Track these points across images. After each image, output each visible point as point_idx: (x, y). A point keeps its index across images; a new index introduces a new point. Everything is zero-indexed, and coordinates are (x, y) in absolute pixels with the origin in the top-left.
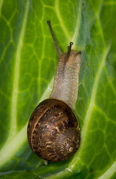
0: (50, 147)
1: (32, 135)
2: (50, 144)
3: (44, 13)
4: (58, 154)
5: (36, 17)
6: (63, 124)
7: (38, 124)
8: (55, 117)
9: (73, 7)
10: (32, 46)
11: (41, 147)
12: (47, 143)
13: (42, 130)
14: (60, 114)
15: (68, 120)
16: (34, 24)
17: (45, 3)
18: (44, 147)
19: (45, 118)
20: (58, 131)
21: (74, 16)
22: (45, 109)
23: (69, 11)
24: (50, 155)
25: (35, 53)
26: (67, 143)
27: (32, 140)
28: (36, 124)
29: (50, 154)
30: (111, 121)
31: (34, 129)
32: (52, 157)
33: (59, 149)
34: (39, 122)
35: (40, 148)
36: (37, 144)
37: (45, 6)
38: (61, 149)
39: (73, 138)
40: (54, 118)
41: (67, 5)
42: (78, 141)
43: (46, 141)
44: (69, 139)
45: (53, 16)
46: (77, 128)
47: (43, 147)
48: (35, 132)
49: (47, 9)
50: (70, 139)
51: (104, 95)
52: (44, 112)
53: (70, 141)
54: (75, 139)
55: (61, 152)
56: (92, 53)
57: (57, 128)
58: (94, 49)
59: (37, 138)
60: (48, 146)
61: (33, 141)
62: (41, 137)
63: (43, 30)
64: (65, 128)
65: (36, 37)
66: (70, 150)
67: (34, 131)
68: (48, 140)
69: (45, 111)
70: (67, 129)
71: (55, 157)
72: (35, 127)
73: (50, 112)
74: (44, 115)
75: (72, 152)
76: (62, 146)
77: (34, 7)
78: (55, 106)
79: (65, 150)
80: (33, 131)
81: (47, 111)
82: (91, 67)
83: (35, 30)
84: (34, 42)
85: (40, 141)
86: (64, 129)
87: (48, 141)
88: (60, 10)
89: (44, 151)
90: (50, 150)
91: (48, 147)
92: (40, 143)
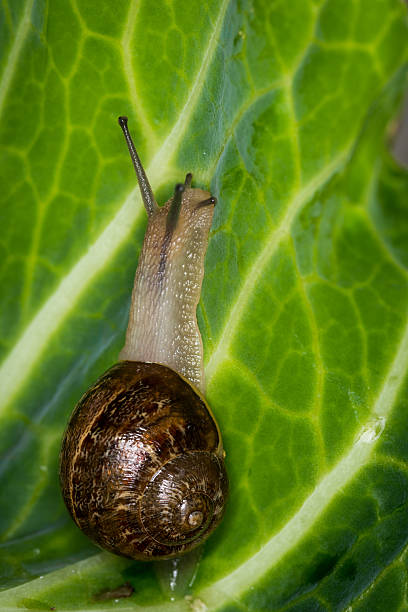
0: (126, 509)
1: (73, 471)
2: (126, 501)
3: (80, 55)
4: (153, 532)
5: (52, 65)
6: (171, 437)
7: (89, 436)
8: (144, 414)
9: (184, 45)
10: (23, 154)
11: (101, 511)
12: (118, 496)
13: (102, 454)
14: (160, 406)
15: (185, 427)
16: (42, 86)
17: (90, 26)
18: (109, 510)
19: (114, 416)
20: (155, 459)
21: (181, 73)
22: (114, 389)
23: (165, 57)
24: (130, 538)
25: (28, 178)
26: (180, 497)
27: (71, 488)
28: (83, 438)
29: (128, 533)
30: (277, 410)
31: (77, 454)
32: (135, 544)
33: (158, 516)
34: (93, 430)
35: (97, 514)
36: (88, 502)
37: (87, 33)
38: (164, 516)
39: (203, 483)
40: (143, 417)
41: (165, 37)
42: (220, 494)
43: (115, 492)
44: (187, 484)
45: (108, 67)
46: (217, 452)
47: (105, 510)
48: (81, 463)
49: (92, 44)
50: (191, 484)
51: (269, 328)
52: (111, 400)
53: (193, 491)
54: (211, 486)
55: (164, 526)
56: (244, 194)
57: (149, 449)
58: (254, 183)
59: (88, 482)
60: (121, 507)
61: (74, 491)
62: (98, 477)
63: (67, 107)
64: (175, 449)
65: (41, 127)
66: (193, 520)
67: (79, 459)
68: (121, 488)
69: (115, 396)
70: (184, 452)
71: (145, 544)
72: (83, 446)
73: (128, 398)
74: (110, 408)
75: (200, 528)
76: (166, 506)
77: (48, 34)
78: (146, 382)
79: (175, 522)
80: (75, 458)
81: (119, 397)
82: (232, 236)
83: (42, 105)
84: (32, 143)
85: (96, 489)
86: (173, 452)
87: (121, 492)
88: (137, 50)
89: (108, 523)
90: (128, 520)
91: (123, 510)
92: (95, 496)
